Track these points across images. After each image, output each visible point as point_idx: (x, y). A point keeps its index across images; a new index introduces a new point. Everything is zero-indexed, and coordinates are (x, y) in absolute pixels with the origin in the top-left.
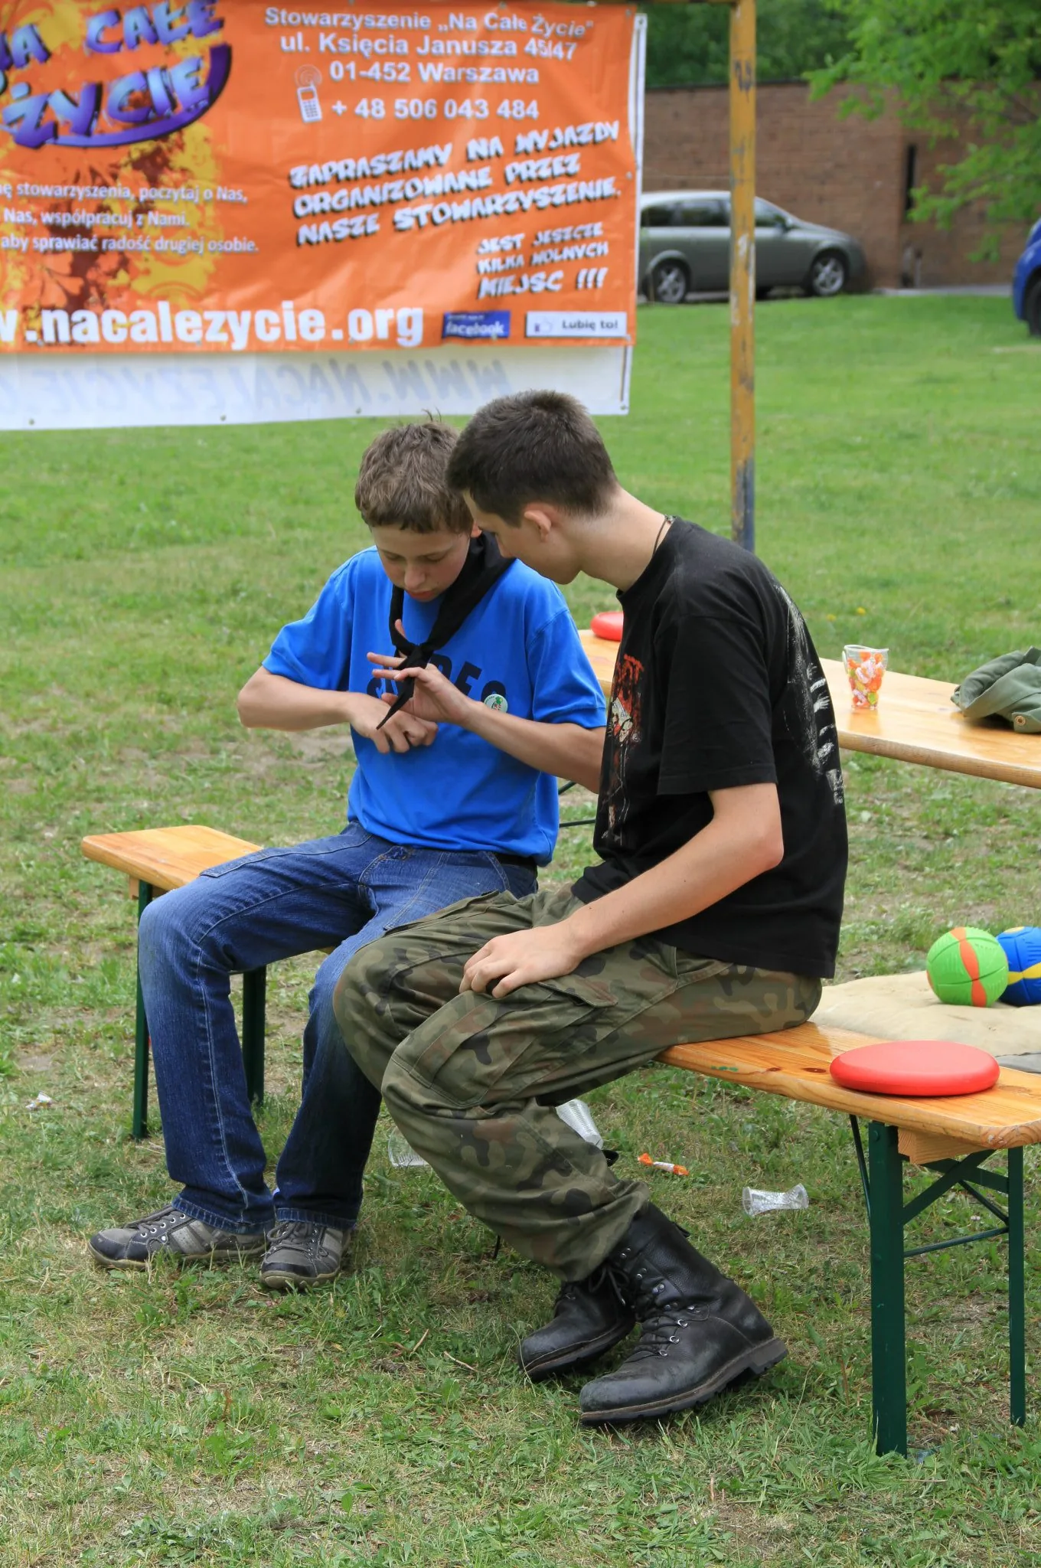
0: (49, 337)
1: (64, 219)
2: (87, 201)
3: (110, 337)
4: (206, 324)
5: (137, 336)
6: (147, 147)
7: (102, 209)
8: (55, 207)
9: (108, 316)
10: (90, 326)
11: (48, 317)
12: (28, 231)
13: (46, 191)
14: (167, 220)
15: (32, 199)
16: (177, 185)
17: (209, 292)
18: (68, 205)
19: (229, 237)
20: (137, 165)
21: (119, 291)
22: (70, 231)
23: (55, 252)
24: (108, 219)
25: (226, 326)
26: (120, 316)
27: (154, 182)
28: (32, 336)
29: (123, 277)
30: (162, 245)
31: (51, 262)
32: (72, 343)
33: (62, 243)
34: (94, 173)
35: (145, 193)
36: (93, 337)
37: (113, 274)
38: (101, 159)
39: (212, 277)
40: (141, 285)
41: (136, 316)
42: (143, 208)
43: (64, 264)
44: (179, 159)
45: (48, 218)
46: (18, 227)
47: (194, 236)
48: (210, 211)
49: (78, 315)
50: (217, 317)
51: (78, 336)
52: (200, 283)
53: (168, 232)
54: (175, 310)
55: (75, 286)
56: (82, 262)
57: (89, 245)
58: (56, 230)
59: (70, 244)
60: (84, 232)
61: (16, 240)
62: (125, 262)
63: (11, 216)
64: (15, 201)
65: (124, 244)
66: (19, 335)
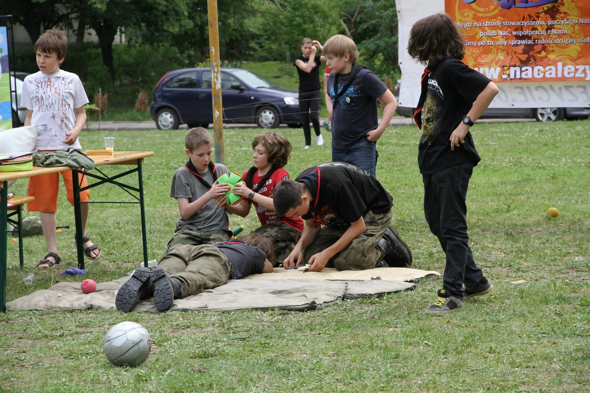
0: (512, 76)
1: (520, 33)
2: (528, 26)
3: (536, 76)
4: (576, 70)
5: (548, 75)
6: (550, 5)
7: (534, 29)
8: (516, 30)
9: (536, 68)
10: (528, 72)
11: (512, 69)
12: (507, 38)
13: (513, 24)
14: (560, 32)
15: (509, 27)
16: (563, 19)
17: (579, 58)
18: (521, 28)
19: (585, 37)
20: (546, 12)
21: (542, 59)
22: (523, 38)
23: (517, 45)
24: (537, 32)
25: (584, 71)
26: (542, 68)
27: (553, 18)
28: (505, 77)
29: (543, 54)
30: (558, 41)
31: (515, 49)
32: (521, 78)
33: (519, 42)
34: (530, 16)
35: (550, 22)
36: (530, 76)
37: (540, 52)
38: (532, 11)
39: (579, 53)
40: (551, 56)
41: (548, 68)
42: (550, 28)
43: (520, 49)
44: (562, 9)
45: (514, 33)
46: (503, 36)
47: (571, 37)
48: (577, 27)
49: (524, 69)
50: (581, 68)
51: (524, 76)
52: (574, 54)
53: (560, 36)
54: (564, 65)
55: (524, 57)
56: (528, 49)
57: (530, 42)
58: (518, 37)
59: (523, 42)
60: (528, 37)
61: (502, 42)
62: (544, 48)
63: (501, 33)
64: (502, 28)
65: (543, 41)
66: (500, 76)
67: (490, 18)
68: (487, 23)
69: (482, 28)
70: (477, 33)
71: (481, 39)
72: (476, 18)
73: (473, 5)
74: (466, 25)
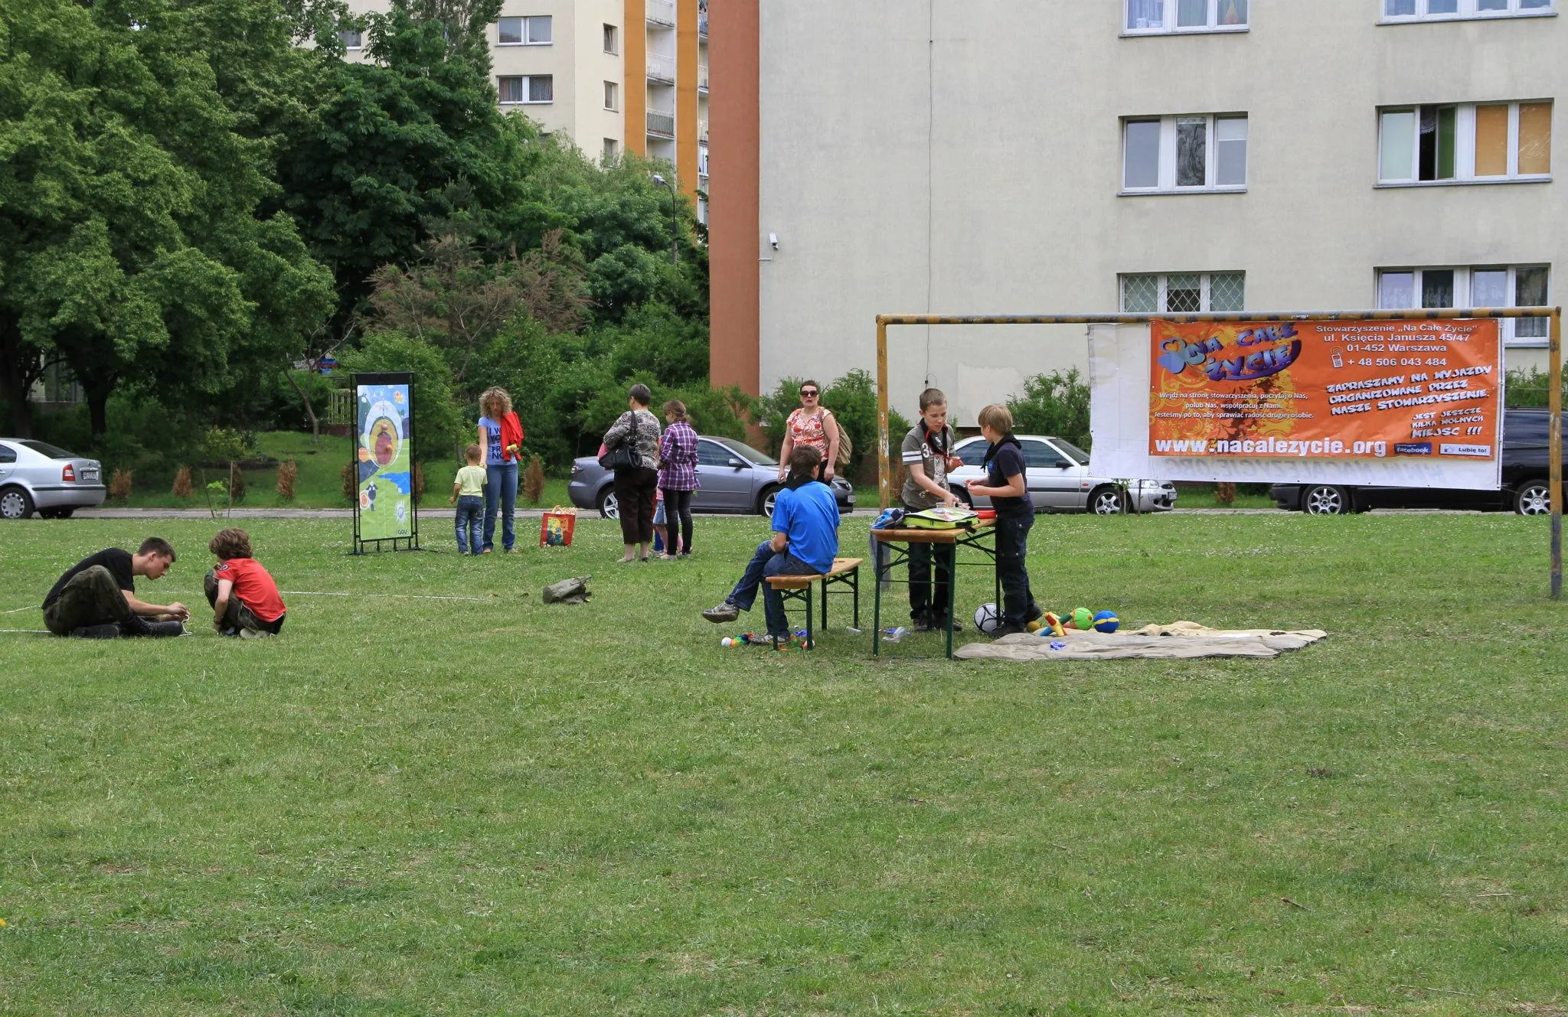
0: (1220, 450)
1: (1230, 406)
2: (1238, 399)
3: (1245, 450)
4: (1289, 445)
5: (1258, 450)
6: (1263, 379)
7: (1245, 402)
8: (1225, 402)
9: (1246, 443)
10: (1238, 446)
11: (1220, 443)
12: (1214, 410)
13: (1223, 396)
14: (1272, 406)
15: (1216, 399)
16: (1276, 393)
17: (1292, 434)
18: (1231, 401)
19: (1300, 412)
20: (1259, 385)
21: (1252, 433)
22: (1232, 411)
23: (1226, 418)
24: (1248, 406)
25: (1298, 447)
26: (1252, 443)
27: (1267, 392)
28: (1212, 450)
29: (1254, 428)
30: (1271, 415)
31: (1223, 422)
32: (1229, 453)
33: (1228, 415)
34: (1241, 389)
35: (1263, 396)
36: (1239, 450)
37: (1250, 426)
38: (1245, 384)
39: (1293, 428)
40: (1262, 430)
41: (1258, 443)
42: (1262, 402)
43: (1229, 423)
44: (1277, 383)
45: (1223, 406)
46: (1210, 409)
47: (1284, 412)
48: (1291, 402)
49: (1232, 443)
50: (1294, 443)
51: (1232, 449)
52: (1287, 430)
53: (1272, 410)
54: (1276, 440)
55: (1232, 431)
56: (1237, 422)
57: (1239, 415)
58: (1226, 410)
59: (1232, 415)
60: (1238, 411)
61: (1209, 414)
62: (1255, 422)
63: (1208, 405)
64: (1210, 400)
65: (1254, 415)
66: (1207, 449)
67: (1197, 390)
68: (1193, 395)
69: (1188, 400)
70: (1183, 405)
71: (1186, 411)
72: (1183, 390)
73: (1180, 375)
74: (1171, 396)
